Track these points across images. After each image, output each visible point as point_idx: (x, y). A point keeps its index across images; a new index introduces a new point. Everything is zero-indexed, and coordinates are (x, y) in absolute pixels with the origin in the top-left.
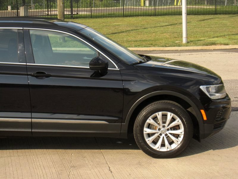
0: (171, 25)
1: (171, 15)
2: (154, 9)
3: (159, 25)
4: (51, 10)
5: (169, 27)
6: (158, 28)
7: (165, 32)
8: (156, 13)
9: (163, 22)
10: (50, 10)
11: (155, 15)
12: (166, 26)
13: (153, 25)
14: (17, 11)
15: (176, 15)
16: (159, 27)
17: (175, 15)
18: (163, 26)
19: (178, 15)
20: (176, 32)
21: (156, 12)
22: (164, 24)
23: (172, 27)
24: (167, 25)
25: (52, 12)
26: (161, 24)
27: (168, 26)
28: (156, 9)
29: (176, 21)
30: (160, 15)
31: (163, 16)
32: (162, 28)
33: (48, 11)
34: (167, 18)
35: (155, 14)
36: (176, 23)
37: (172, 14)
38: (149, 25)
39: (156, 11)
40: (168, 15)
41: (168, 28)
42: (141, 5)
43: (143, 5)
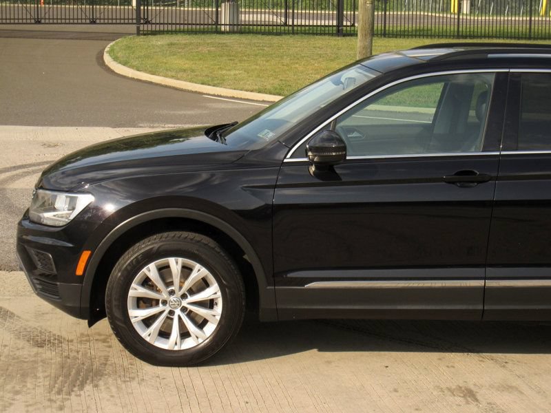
2: (528, 23)
4: (293, 11)
8: (532, 34)
10: (291, 11)
14: (217, 10)
25: (295, 20)
28: (533, 23)
33: (286, 16)
35: (530, 35)
39: (533, 27)
42: (452, 11)
43: (456, 11)
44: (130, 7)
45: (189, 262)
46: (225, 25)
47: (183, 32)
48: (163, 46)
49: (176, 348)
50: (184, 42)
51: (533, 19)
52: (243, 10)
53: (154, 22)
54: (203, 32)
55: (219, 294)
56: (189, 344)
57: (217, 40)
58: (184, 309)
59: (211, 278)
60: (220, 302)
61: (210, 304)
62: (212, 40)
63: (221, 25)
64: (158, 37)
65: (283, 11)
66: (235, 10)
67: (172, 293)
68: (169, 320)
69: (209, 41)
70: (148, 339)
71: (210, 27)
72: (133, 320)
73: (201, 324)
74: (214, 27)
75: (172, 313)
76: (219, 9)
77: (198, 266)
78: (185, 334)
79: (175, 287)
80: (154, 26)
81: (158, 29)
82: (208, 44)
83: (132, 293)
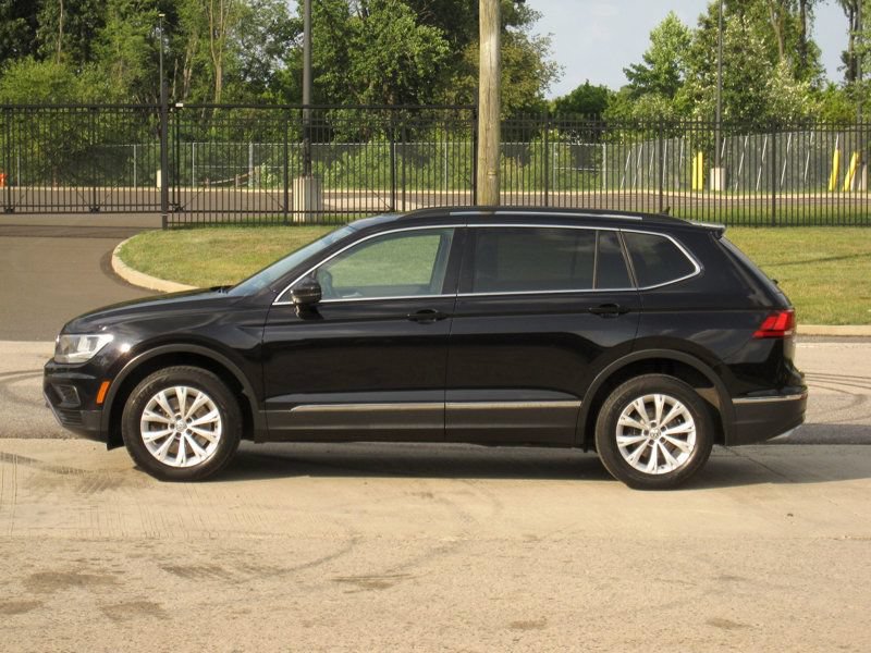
0: (838, 258)
1: (832, 225)
2: (770, 203)
3: (795, 258)
4: (404, 192)
5: (834, 264)
6: (797, 266)
7: (825, 282)
8: (778, 217)
9: (808, 247)
10: (400, 192)
11: (773, 223)
12: (821, 260)
13: (775, 258)
14: (286, 193)
15: (850, 225)
16: (797, 263)
17: (844, 225)
18: (809, 262)
19: (856, 225)
20: (863, 283)
21: (777, 214)
22: (813, 256)
23: (844, 264)
24: (826, 260)
25: (407, 204)
26: (801, 255)
27: (828, 263)
28: (777, 202)
29: (853, 245)
30: (792, 225)
31: (801, 229)
32: (807, 266)
33: (393, 196)
34: (815, 234)
35: (774, 220)
36: (855, 252)
37: (835, 222)
38: (759, 257)
39: (778, 208)
40: (821, 225)
41: (829, 268)
42: (694, 187)
43: (700, 187)
44: (152, 189)
45: (193, 390)
46: (298, 212)
47: (235, 224)
48: (201, 244)
49: (182, 466)
50: (233, 238)
51: (777, 196)
52: (326, 191)
53: (188, 208)
54: (265, 224)
55: (219, 417)
56: (193, 462)
57: (285, 236)
58: (189, 432)
59: (212, 404)
60: (220, 425)
61: (211, 427)
62: (278, 236)
63: (293, 212)
64: (195, 231)
65: (388, 192)
66: (314, 192)
67: (179, 417)
68: (176, 441)
69: (273, 237)
70: (158, 458)
71: (275, 215)
72: (145, 442)
73: (205, 445)
74: (282, 215)
75: (178, 435)
76: (290, 191)
77: (200, 394)
78: (190, 454)
79: (181, 413)
80: (189, 215)
81: (195, 220)
82: (271, 240)
83: (145, 418)
